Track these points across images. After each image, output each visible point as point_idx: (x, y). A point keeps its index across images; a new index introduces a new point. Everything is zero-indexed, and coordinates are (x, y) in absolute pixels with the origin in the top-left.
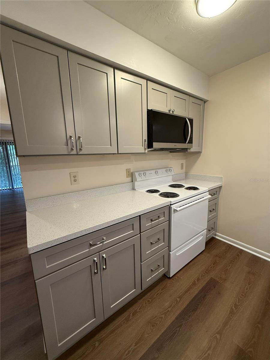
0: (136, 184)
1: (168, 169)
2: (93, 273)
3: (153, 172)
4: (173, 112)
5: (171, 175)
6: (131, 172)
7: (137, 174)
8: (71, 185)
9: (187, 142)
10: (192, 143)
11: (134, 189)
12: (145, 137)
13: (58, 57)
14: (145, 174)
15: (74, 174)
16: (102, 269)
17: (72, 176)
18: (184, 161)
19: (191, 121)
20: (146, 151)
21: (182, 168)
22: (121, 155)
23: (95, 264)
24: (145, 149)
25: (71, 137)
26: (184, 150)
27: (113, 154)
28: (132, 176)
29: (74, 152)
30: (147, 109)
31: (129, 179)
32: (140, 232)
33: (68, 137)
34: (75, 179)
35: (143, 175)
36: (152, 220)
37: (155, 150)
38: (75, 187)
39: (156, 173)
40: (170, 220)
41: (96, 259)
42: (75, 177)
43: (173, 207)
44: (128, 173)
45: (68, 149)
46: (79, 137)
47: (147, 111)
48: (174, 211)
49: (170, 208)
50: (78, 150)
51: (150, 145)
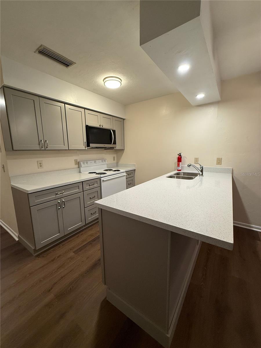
0: (82, 169)
1: (103, 160)
2: (58, 208)
3: (93, 162)
4: (102, 126)
5: (105, 164)
6: (78, 161)
7: (82, 163)
8: (38, 168)
9: (112, 143)
10: (116, 144)
11: (80, 172)
12: (85, 140)
13: (34, 100)
14: (87, 163)
15: (40, 162)
16: (62, 207)
17: (39, 163)
18: (115, 155)
19: (114, 131)
20: (86, 149)
21: (114, 160)
22: (70, 151)
23: (59, 204)
24: (85, 147)
25: (41, 141)
26: (112, 148)
27: (66, 150)
28: (78, 164)
29: (43, 149)
30: (86, 125)
31: (77, 166)
32: (83, 191)
33: (40, 141)
34: (40, 165)
35: (86, 163)
36: (90, 185)
37: (92, 148)
38: (41, 170)
39: (95, 162)
40: (101, 186)
41: (59, 201)
42: (40, 164)
43: (102, 179)
44: (76, 162)
45: (40, 147)
46: (46, 141)
47: (86, 126)
48: (103, 181)
49: (100, 180)
50: (45, 148)
51: (88, 145)
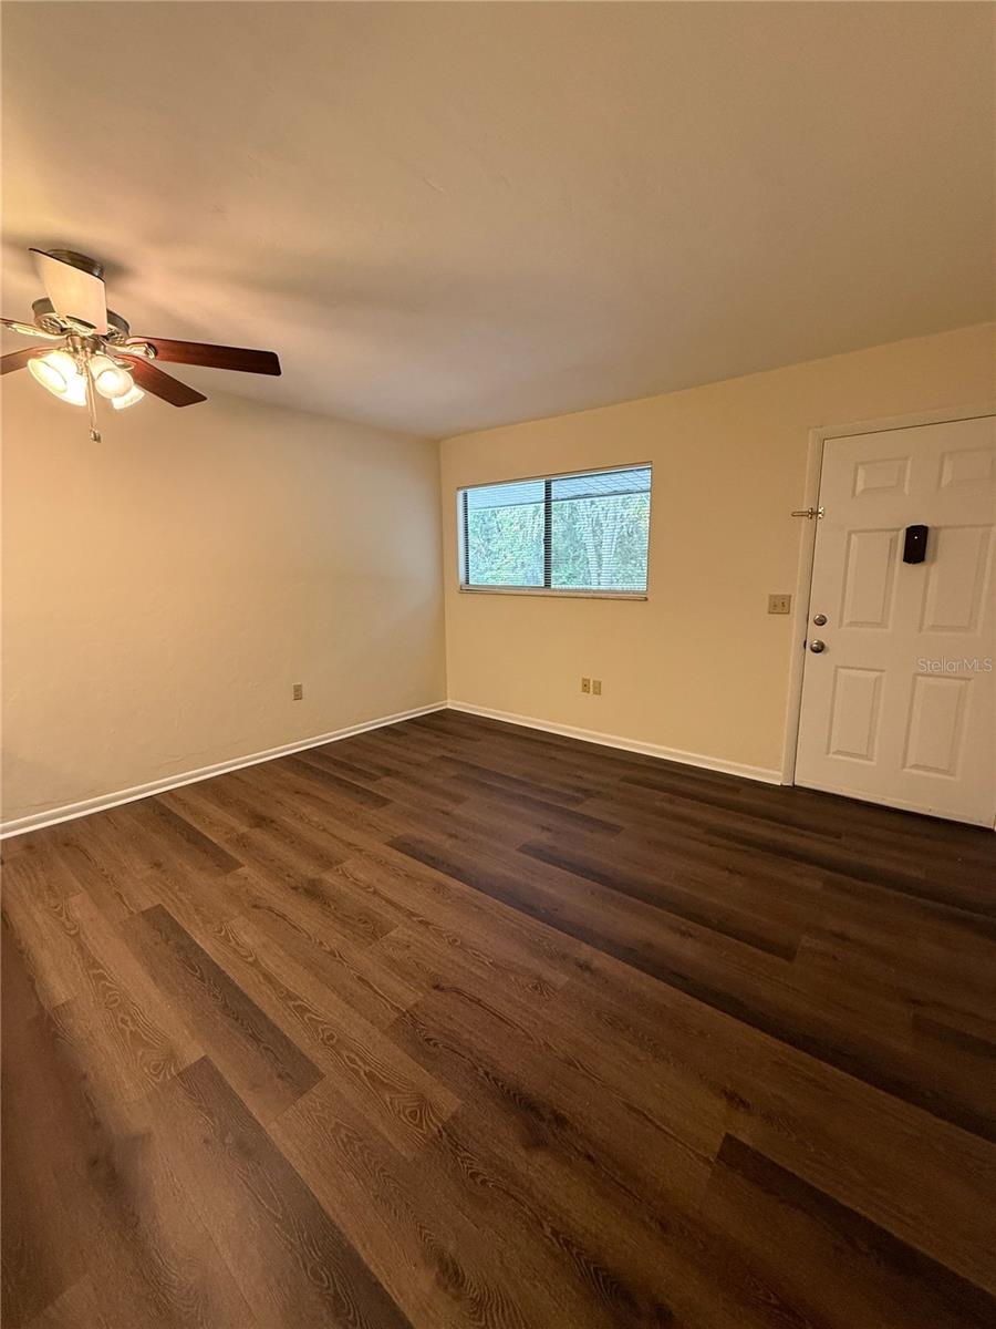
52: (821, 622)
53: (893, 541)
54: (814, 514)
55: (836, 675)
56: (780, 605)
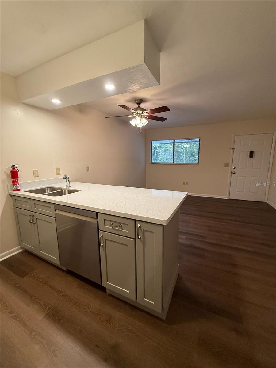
52: (235, 168)
53: (247, 154)
54: (233, 149)
55: (237, 178)
56: (227, 165)
